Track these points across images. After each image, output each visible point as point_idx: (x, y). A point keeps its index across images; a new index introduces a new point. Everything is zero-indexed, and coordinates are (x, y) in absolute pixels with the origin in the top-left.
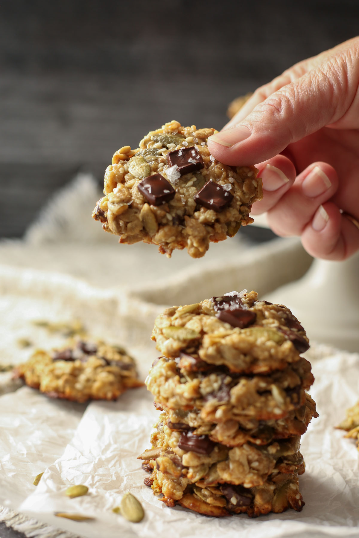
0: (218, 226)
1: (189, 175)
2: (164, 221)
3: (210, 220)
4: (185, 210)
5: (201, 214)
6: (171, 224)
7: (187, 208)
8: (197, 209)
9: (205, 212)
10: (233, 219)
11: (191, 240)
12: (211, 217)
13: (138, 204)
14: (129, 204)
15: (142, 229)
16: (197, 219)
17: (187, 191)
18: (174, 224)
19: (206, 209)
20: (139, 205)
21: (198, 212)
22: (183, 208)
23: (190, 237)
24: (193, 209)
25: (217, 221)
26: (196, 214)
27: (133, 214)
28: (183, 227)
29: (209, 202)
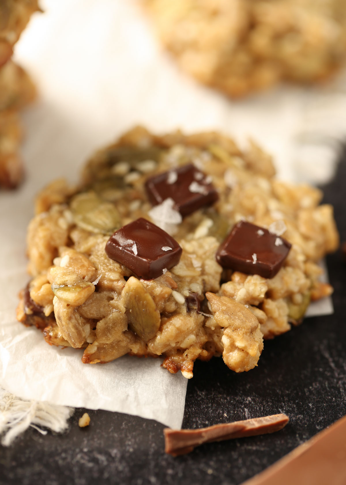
0: (270, 305)
1: (197, 215)
2: (172, 307)
3: (256, 294)
4: (204, 283)
5: (238, 287)
6: (184, 310)
7: (206, 277)
8: (225, 279)
9: (243, 281)
10: (295, 289)
11: (229, 337)
12: (258, 288)
13: (112, 281)
14: (95, 283)
15: (126, 329)
16: (231, 297)
17: (201, 246)
18: (189, 310)
19: (244, 276)
20: (115, 283)
21: (229, 283)
22: (200, 281)
23: (227, 331)
24: (218, 277)
25: (269, 295)
26: (228, 287)
27: (106, 302)
28: (207, 315)
29: (248, 261)
